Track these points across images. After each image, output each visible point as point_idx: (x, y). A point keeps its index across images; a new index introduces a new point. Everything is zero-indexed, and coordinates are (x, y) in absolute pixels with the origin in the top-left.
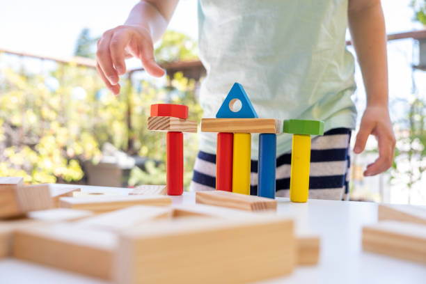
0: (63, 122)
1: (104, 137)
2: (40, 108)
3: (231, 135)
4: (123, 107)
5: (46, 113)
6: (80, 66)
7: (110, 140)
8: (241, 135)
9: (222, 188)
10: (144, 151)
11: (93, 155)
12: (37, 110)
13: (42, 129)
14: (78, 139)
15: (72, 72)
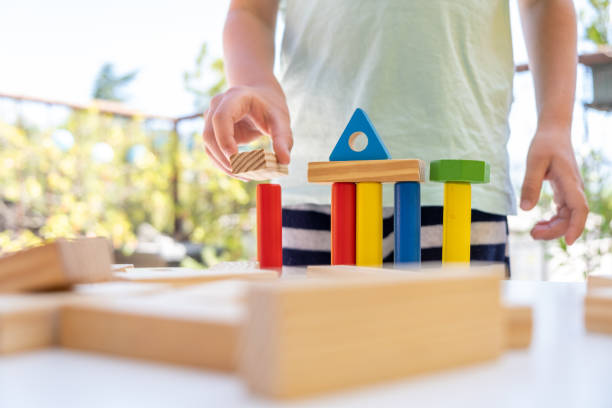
0: (80, 195)
1: (139, 215)
2: (46, 175)
3: (353, 186)
4: (167, 171)
5: (55, 181)
6: (103, 113)
7: (148, 219)
8: (367, 185)
9: (341, 261)
10: (199, 234)
11: (124, 243)
12: (42, 176)
13: (48, 205)
14: (102, 219)
15: (92, 122)
